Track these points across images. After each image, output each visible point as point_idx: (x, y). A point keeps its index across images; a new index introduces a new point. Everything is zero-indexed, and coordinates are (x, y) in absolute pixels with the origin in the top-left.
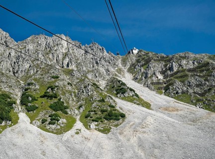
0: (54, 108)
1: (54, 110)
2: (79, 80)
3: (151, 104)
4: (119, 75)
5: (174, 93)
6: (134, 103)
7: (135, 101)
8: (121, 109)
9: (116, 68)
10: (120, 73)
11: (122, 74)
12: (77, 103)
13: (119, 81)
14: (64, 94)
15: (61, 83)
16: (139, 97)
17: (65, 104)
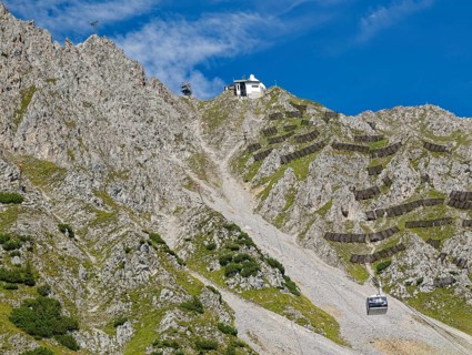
0: (31, 326)
1: (32, 334)
2: (93, 216)
3: (338, 320)
4: (202, 184)
5: (408, 284)
6: (289, 316)
7: (291, 309)
8: (256, 340)
9: (188, 155)
10: (204, 177)
11: (213, 179)
12: (103, 308)
13: (231, 228)
14: (54, 270)
15: (35, 224)
16: (298, 294)
17: (65, 312)
